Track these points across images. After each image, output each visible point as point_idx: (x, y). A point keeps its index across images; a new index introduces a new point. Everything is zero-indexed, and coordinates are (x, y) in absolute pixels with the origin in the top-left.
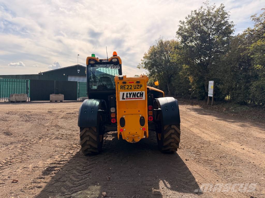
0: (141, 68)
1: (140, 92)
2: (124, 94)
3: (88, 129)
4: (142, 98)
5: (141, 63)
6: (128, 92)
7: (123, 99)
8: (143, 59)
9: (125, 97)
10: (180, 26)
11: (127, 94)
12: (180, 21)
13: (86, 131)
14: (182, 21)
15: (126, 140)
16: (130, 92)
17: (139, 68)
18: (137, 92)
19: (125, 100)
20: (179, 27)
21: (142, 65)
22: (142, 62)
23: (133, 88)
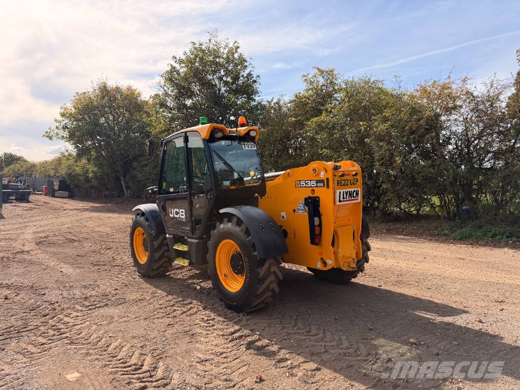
0: (54, 138)
1: (356, 189)
2: (340, 192)
3: (272, 261)
4: (357, 199)
5: (53, 127)
6: (345, 190)
7: (340, 201)
8: (60, 118)
9: (341, 199)
10: (172, 65)
11: (344, 192)
12: (174, 57)
13: (270, 263)
14: (178, 58)
15: (342, 268)
16: (347, 190)
17: (51, 138)
18: (353, 190)
19: (342, 203)
20: (170, 67)
21: (56, 131)
22: (58, 124)
23: (349, 184)
